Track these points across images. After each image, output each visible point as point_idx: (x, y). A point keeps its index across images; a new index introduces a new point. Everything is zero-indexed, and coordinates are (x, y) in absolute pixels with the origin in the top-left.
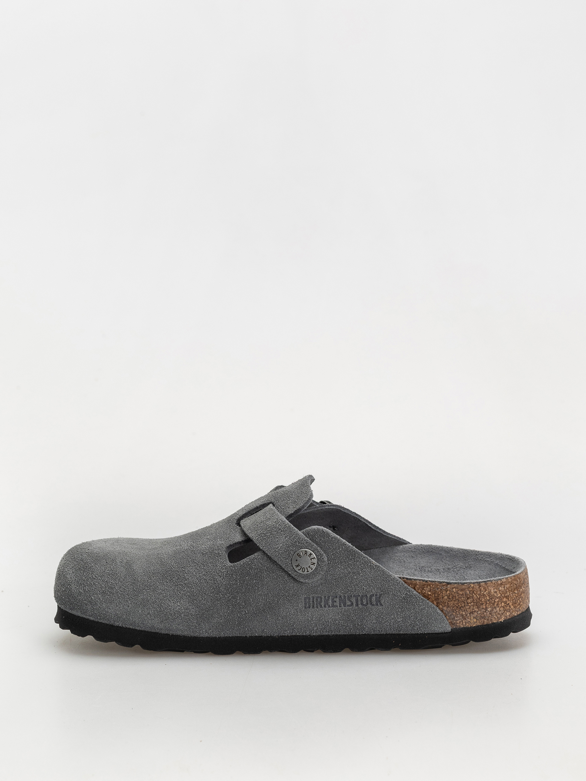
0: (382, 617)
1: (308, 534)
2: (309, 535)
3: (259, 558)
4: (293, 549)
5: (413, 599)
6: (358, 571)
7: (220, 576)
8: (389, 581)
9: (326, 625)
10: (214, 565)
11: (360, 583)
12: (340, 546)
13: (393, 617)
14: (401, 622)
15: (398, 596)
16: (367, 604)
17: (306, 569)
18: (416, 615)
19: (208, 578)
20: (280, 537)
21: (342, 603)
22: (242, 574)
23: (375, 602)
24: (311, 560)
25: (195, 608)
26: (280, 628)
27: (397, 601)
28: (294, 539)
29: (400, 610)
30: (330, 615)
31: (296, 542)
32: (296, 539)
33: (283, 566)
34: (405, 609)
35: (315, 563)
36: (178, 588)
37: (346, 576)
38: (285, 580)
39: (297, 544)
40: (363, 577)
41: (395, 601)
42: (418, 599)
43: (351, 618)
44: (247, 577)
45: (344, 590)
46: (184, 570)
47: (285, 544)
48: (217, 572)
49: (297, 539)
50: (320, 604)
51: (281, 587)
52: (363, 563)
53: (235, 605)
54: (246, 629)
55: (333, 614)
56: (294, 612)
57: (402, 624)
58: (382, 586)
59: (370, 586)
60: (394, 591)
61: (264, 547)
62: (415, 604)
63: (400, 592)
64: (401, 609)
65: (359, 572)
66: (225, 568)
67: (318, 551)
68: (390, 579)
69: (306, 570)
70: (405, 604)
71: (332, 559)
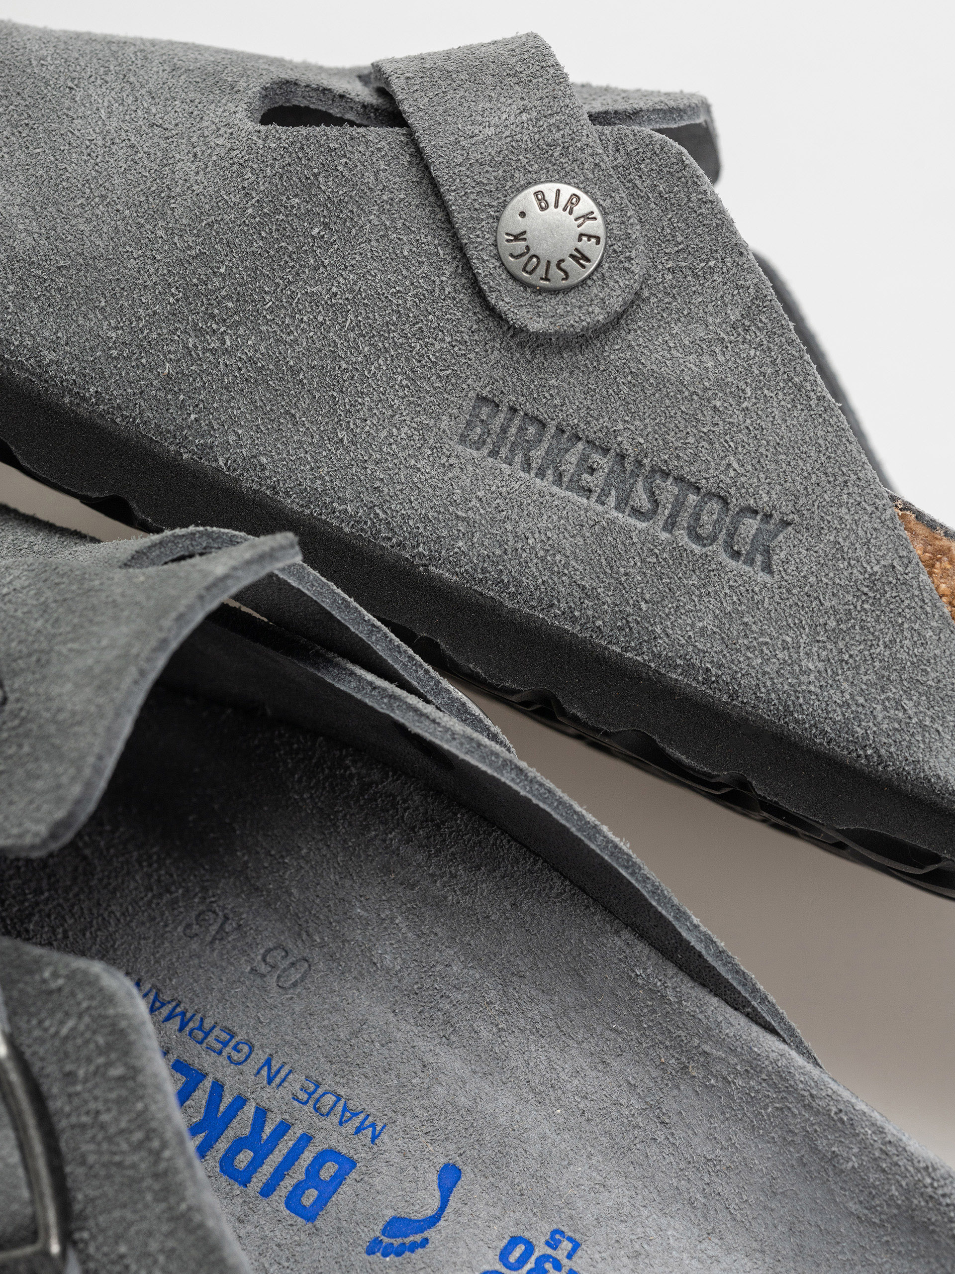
0: (745, 620)
1: (616, 145)
2: (618, 150)
3: (379, 150)
4: (531, 166)
5: (907, 602)
6: (742, 385)
7: (195, 155)
8: (846, 482)
9: (509, 551)
10: (195, 113)
11: (727, 438)
12: (716, 251)
13: (789, 639)
14: (812, 678)
15: (853, 562)
16: (714, 539)
17: (543, 264)
18: (886, 674)
19: (146, 149)
20: (503, 100)
21: (613, 493)
22: (281, 177)
23: (748, 547)
24: (580, 240)
25: (36, 236)
26: (327, 478)
27: (837, 581)
28: (550, 131)
29: (832, 624)
30: (545, 517)
31: (553, 145)
32: (558, 135)
33: (458, 217)
34: (853, 627)
35: (588, 260)
36: (13, 134)
37: (682, 383)
38: (438, 282)
39: (556, 154)
40: (748, 421)
41: (831, 575)
42: (928, 609)
43: (622, 570)
44: (296, 196)
45: (650, 437)
46: (71, 88)
47: (507, 133)
48: (190, 138)
49: (563, 136)
50: (525, 455)
51: (409, 304)
52: (773, 362)
53: (198, 294)
54: (193, 417)
55: (560, 518)
56: (410, 437)
57: (812, 688)
58: (806, 488)
59: (758, 466)
60: (846, 532)
61: (420, 109)
62: (906, 626)
63: (868, 548)
64: (839, 622)
65: (743, 390)
66: (231, 134)
67: (623, 223)
68: (853, 477)
69: (541, 271)
70: (866, 606)
71: (661, 287)
